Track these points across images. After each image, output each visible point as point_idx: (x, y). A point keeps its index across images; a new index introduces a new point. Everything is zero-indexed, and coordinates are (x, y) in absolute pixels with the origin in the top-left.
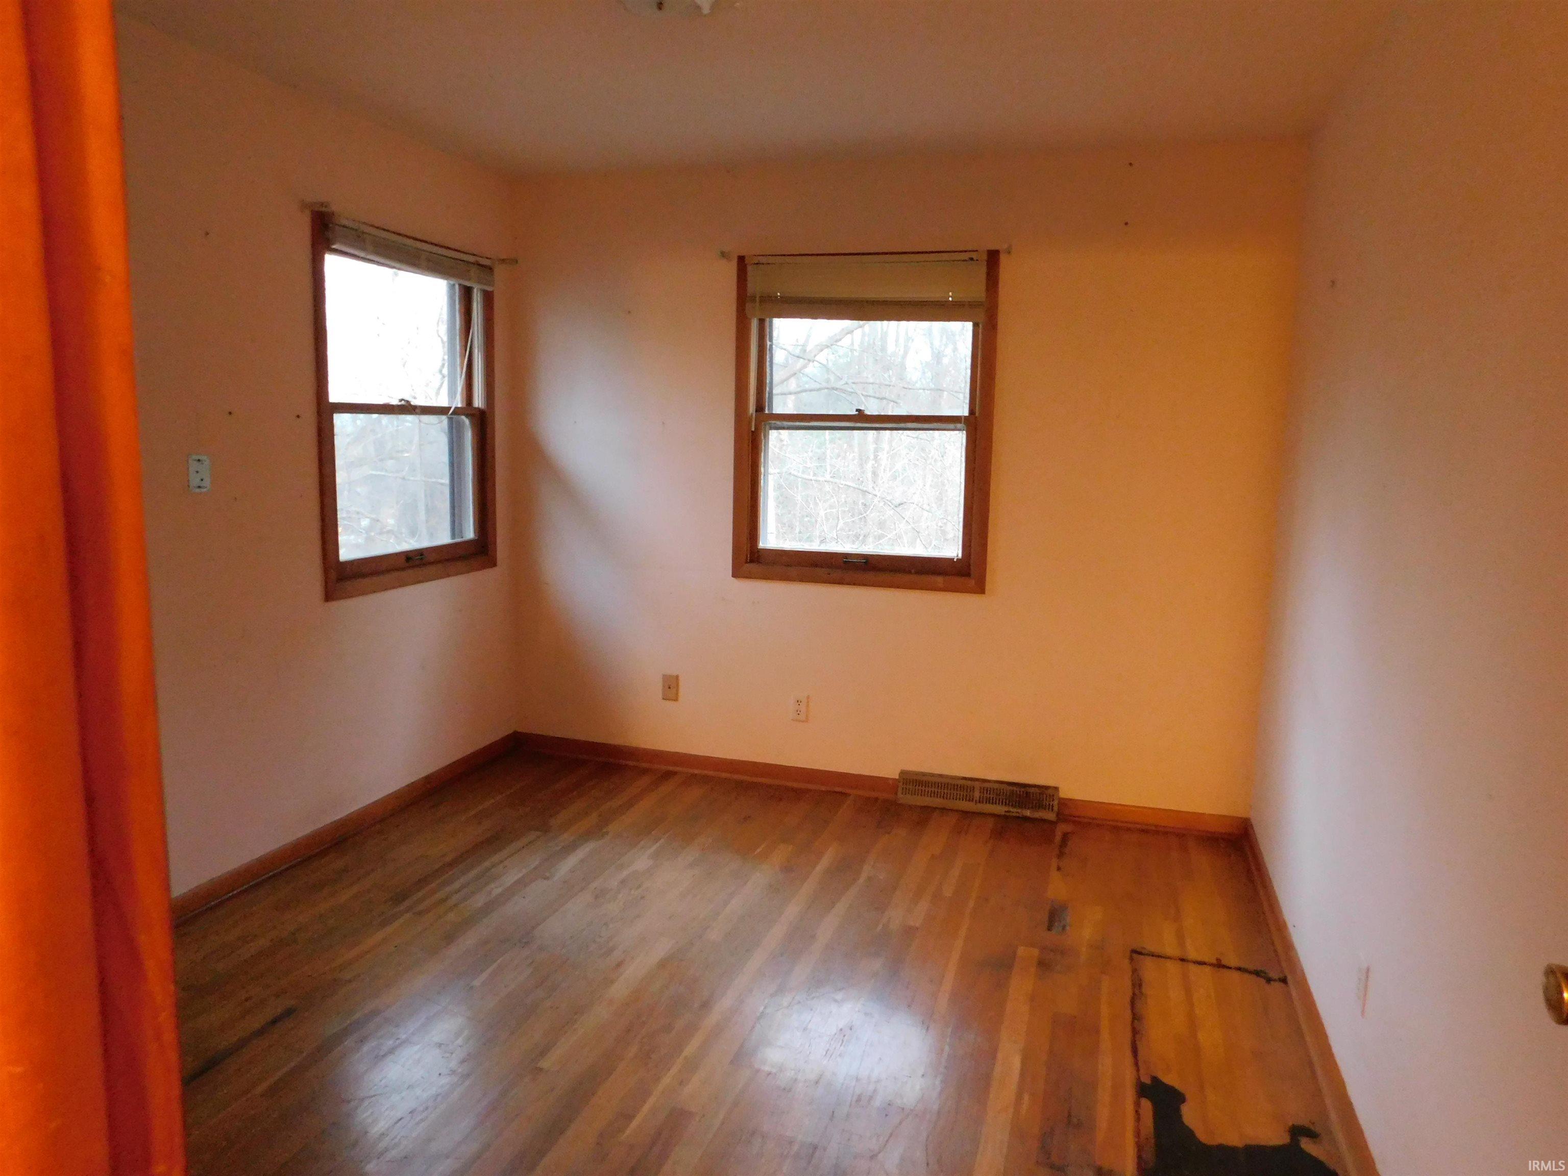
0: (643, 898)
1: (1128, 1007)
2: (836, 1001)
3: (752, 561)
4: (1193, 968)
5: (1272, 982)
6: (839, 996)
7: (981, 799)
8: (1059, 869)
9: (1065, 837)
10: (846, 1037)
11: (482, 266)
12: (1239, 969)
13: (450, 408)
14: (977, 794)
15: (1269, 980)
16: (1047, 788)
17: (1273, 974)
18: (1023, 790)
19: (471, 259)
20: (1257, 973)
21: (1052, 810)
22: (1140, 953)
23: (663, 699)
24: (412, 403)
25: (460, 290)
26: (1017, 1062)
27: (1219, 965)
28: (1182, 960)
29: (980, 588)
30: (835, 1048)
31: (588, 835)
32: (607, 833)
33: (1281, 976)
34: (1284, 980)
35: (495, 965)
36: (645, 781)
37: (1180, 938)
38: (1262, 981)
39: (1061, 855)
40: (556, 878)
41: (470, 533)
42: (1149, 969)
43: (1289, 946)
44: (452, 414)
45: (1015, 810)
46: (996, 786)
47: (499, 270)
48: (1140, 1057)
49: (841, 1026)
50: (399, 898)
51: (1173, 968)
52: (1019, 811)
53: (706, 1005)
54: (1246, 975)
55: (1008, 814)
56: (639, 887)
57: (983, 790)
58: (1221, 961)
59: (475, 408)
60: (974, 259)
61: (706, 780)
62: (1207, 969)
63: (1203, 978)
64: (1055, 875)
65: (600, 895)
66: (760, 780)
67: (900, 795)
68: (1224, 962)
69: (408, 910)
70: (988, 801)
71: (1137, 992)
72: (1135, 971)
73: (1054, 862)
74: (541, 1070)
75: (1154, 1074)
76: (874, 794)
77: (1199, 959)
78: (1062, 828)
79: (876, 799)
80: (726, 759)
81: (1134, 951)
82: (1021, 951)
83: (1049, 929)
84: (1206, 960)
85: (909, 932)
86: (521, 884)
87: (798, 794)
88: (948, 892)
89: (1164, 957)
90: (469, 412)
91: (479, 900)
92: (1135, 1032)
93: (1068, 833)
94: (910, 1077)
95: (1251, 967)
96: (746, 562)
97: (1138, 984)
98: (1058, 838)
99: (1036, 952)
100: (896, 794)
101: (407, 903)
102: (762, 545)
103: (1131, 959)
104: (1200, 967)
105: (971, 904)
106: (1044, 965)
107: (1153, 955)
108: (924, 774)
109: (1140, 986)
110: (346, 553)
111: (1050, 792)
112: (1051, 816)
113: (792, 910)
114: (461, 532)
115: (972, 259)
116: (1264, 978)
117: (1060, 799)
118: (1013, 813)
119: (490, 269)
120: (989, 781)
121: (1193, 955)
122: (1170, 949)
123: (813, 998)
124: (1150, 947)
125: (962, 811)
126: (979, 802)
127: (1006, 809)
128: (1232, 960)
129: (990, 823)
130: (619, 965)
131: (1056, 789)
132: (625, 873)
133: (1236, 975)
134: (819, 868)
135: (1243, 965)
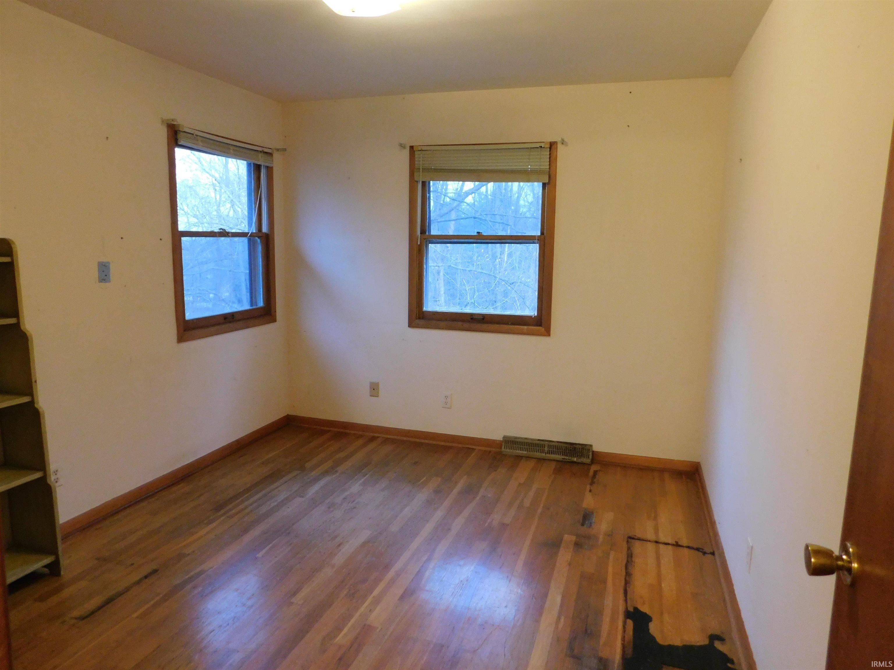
0: (355, 508)
1: (624, 568)
2: (460, 565)
3: (419, 318)
4: (661, 546)
5: (706, 555)
6: (462, 563)
7: (549, 452)
8: (590, 491)
9: (595, 473)
10: (464, 585)
11: (266, 153)
12: (688, 547)
13: (248, 233)
14: (546, 449)
15: (704, 553)
16: (586, 445)
17: (708, 550)
18: (571, 446)
19: (260, 149)
20: (698, 549)
21: (589, 457)
22: (633, 539)
23: (371, 396)
24: (227, 231)
25: (254, 166)
26: (559, 599)
27: (677, 545)
28: (657, 542)
29: (548, 333)
30: (457, 592)
31: (326, 473)
32: (337, 471)
33: (712, 551)
34: (713, 554)
35: (270, 545)
36: (360, 442)
37: (656, 530)
38: (701, 554)
39: (592, 483)
40: (307, 497)
41: (261, 303)
42: (637, 547)
43: (716, 535)
44: (250, 236)
45: (568, 458)
46: (556, 444)
47: (276, 155)
48: (628, 597)
49: (462, 579)
50: (219, 507)
51: (651, 547)
52: (570, 458)
53: (387, 567)
54: (693, 551)
55: (564, 460)
56: (353, 501)
57: (549, 446)
58: (677, 542)
59: (264, 233)
60: (543, 147)
61: (393, 441)
62: (670, 547)
63: (667, 552)
64: (588, 495)
65: (332, 506)
66: (423, 441)
67: (503, 449)
68: (680, 543)
69: (224, 514)
70: (553, 453)
71: (629, 559)
72: (629, 549)
73: (588, 487)
74: (292, 603)
75: (636, 606)
76: (489, 449)
77: (666, 541)
78: (594, 468)
79: (490, 452)
80: (405, 430)
81: (630, 538)
82: (566, 537)
83: (583, 525)
84: (670, 541)
85: (503, 526)
86: (288, 500)
87: (446, 449)
88: (527, 503)
89: (646, 541)
90: (260, 235)
91: (264, 509)
92: (627, 583)
93: (597, 471)
94: (498, 607)
95: (695, 546)
96: (416, 319)
97: (630, 556)
98: (591, 473)
99: (574, 538)
100: (501, 448)
101: (222, 511)
102: (425, 309)
103: (628, 542)
104: (666, 546)
105: (540, 510)
106: (578, 545)
107: (639, 539)
108: (516, 438)
109: (632, 557)
110: (189, 315)
111: (588, 447)
112: (587, 461)
113: (439, 514)
114: (256, 302)
115: (541, 147)
116: (701, 552)
117: (593, 452)
118: (567, 459)
119: (271, 154)
120: (553, 442)
121: (663, 539)
122: (650, 536)
123: (447, 564)
124: (639, 535)
125: (538, 459)
126: (548, 453)
127: (563, 457)
128: (684, 542)
129: (553, 465)
130: (340, 545)
131: (591, 446)
132: (346, 494)
133: (686, 550)
134: (455, 491)
135: (690, 545)
